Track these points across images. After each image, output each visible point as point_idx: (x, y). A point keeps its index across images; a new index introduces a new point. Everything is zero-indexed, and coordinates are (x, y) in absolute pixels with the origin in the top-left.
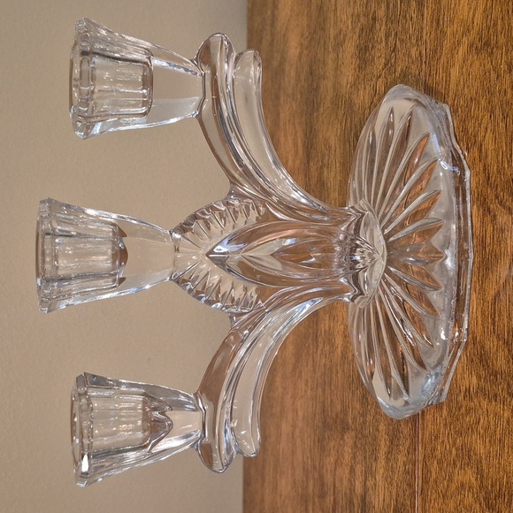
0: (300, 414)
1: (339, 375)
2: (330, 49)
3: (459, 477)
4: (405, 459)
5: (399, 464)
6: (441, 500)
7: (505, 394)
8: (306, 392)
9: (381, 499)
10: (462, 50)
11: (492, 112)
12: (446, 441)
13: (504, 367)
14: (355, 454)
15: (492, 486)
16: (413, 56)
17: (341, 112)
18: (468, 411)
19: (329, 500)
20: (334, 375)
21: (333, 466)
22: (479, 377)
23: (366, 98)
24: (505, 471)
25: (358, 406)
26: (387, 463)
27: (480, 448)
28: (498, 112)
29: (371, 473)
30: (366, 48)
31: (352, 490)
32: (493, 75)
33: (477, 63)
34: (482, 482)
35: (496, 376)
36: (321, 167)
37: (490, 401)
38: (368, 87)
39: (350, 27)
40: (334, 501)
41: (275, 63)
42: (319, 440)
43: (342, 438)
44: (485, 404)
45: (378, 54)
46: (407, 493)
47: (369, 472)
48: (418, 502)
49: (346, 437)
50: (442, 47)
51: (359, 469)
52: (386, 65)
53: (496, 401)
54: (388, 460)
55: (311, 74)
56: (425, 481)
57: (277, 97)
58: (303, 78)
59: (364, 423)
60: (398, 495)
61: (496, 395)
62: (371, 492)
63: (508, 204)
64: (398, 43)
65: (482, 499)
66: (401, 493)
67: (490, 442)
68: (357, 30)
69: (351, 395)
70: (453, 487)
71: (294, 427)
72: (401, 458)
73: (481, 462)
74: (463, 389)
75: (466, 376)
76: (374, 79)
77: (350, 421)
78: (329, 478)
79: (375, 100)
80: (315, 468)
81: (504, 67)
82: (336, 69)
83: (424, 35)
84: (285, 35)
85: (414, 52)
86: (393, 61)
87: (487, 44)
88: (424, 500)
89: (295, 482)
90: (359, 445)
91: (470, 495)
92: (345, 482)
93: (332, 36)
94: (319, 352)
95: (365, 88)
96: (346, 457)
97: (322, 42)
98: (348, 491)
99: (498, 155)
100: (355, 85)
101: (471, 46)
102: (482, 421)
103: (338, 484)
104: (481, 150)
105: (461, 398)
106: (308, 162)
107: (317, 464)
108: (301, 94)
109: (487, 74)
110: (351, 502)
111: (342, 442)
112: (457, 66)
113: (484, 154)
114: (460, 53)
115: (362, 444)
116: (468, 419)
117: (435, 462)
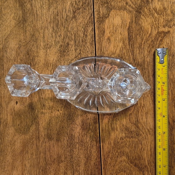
3: (120, 159)
7: (135, 136)
13: (135, 130)
22: (126, 134)
26: (85, 165)
27: (127, 150)
29: (77, 171)
30: (64, 51)
34: (129, 158)
35: (132, 132)
37: (130, 138)
38: (66, 62)
42: (42, 170)
43: (59, 166)
44: (128, 139)
45: (71, 54)
47: (75, 171)
49: (61, 165)
51: (69, 172)
52: (76, 57)
53: (132, 138)
59: (72, 157)
60: (92, 173)
64: (81, 52)
65: (129, 162)
67: (131, 148)
68: (59, 46)
69: (63, 151)
70: (117, 162)
71: (23, 171)
72: (93, 162)
73: (128, 153)
74: (120, 138)
75: (121, 134)
77: (63, 159)
86: (80, 56)
90: (69, 165)
91: (125, 162)
93: (42, 45)
94: (41, 142)
95: (64, 62)
96: (62, 171)
102: (127, 144)
105: (119, 140)
115: (71, 164)
116: (122, 144)
117: (109, 159)
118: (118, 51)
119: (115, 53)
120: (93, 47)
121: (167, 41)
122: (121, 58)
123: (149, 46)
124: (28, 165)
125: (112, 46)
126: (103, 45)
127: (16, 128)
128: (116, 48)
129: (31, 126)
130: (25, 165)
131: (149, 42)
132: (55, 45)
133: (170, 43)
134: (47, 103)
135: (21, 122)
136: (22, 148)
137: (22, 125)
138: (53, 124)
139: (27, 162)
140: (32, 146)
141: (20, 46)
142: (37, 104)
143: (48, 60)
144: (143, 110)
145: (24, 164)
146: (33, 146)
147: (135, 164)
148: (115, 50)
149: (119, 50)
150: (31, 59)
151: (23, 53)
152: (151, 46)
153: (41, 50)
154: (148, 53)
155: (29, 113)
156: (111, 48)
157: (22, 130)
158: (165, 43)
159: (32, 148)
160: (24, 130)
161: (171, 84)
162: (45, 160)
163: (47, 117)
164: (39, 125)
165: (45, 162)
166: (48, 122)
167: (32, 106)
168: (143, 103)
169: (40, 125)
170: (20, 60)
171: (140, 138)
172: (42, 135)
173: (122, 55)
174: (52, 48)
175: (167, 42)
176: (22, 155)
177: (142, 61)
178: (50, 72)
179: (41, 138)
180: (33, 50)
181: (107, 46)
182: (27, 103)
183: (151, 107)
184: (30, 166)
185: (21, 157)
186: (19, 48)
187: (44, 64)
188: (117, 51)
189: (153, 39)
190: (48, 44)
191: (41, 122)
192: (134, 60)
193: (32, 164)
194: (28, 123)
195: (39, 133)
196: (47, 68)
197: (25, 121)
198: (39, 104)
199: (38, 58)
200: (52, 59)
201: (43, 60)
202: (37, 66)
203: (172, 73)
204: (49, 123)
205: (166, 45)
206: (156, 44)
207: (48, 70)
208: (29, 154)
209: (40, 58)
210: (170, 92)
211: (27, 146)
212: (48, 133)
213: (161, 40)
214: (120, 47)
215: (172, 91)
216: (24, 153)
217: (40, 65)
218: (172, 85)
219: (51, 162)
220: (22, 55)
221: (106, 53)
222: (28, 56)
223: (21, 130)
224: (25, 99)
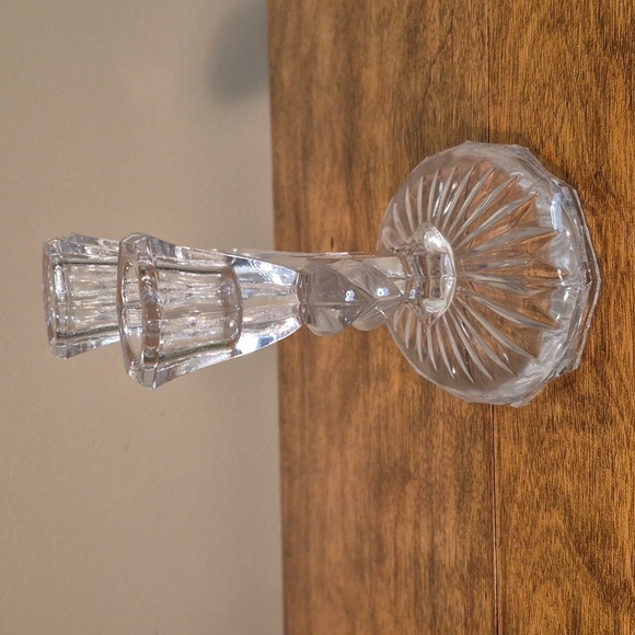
0: (351, 465)
1: (398, 416)
2: (372, 31)
3: (544, 520)
4: (479, 506)
5: (472, 513)
6: (524, 550)
7: (595, 421)
8: (357, 439)
9: (453, 556)
10: (532, 28)
11: (569, 99)
12: (527, 481)
13: (592, 391)
14: (419, 506)
15: (583, 527)
16: (474, 36)
17: (388, 106)
18: (552, 444)
19: (389, 564)
20: (390, 417)
21: (393, 523)
22: (564, 405)
23: (419, 88)
24: (597, 509)
25: (421, 450)
26: (458, 513)
27: (568, 485)
28: (575, 99)
29: (440, 527)
30: (417, 29)
31: (417, 549)
32: (569, 57)
33: (550, 43)
34: (570, 524)
35: (583, 401)
36: (366, 173)
37: (577, 431)
38: (420, 75)
39: (396, 5)
40: (396, 564)
41: (305, 50)
42: (375, 496)
43: (403, 490)
44: (571, 434)
45: (431, 36)
46: (484, 546)
47: (436, 526)
48: (497, 555)
49: (407, 488)
50: (507, 25)
51: (424, 523)
52: (441, 48)
53: (584, 429)
54: (459, 509)
55: (350, 61)
56: (505, 529)
57: (309, 90)
58: (339, 67)
59: (429, 469)
60: (472, 549)
61: (583, 424)
62: (440, 548)
63: (590, 203)
64: (455, 22)
65: (571, 543)
66: (476, 547)
67: (579, 476)
68: (405, 8)
69: (412, 438)
70: (538, 533)
71: (344, 481)
72: (475, 507)
73: (569, 501)
74: (545, 419)
75: (548, 405)
76: (427, 66)
77: (412, 469)
78: (388, 539)
79: (429, 90)
80: (371, 527)
81: (581, 46)
82: (381, 55)
83: (486, 13)
84: (315, 17)
85: (474, 32)
86: (449, 43)
87: (561, 20)
88: (504, 552)
89: (346, 547)
90: (424, 496)
91: (558, 540)
92: (409, 540)
93: (374, 16)
94: (371, 391)
95: (416, 77)
96: (409, 511)
97: (362, 23)
98: (412, 551)
99: (577, 148)
100: (405, 73)
101: (542, 23)
102: (568, 453)
103: (399, 544)
104: (557, 143)
105: (543, 430)
106: (350, 168)
107: (373, 523)
108: (339, 86)
109: (562, 56)
110: (416, 563)
111: (403, 494)
112: (526, 48)
113: (561, 148)
114: (530, 31)
115: (427, 494)
116: (552, 454)
117: (515, 506)
122: (558, 21)
144: (623, 294)
147: (591, 561)
168: (623, 255)
171: (610, 435)
177: (629, 21)
192: (601, 23)
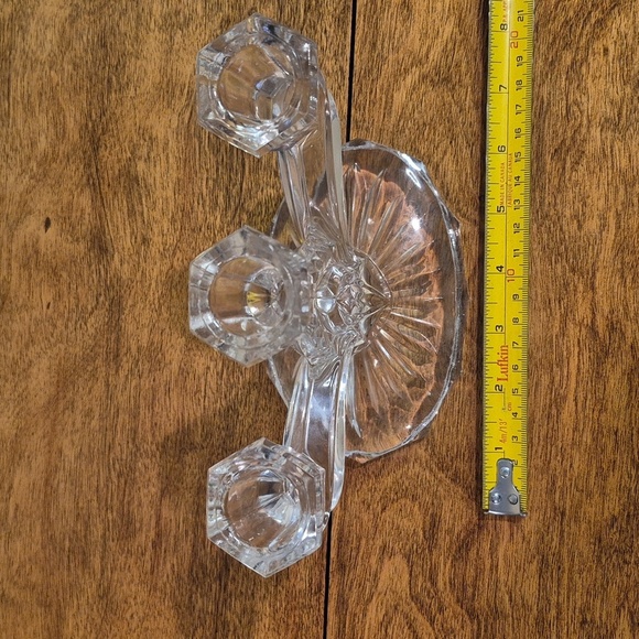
2: (153, 27)
10: (411, 78)
11: (453, 139)
16: (329, 68)
28: (460, 139)
32: (455, 109)
36: (130, 160)
50: (380, 70)
82: (168, 52)
85: (330, 65)
87: (447, 80)
94: (123, 373)
101: (425, 77)
106: (96, 150)
109: (447, 106)
112: (404, 91)
114: (408, 80)
118: (435, 54)
119: (424, 61)
120: (345, 34)
121: (623, 25)
122: (444, 79)
123: (554, 40)
124: (70, 453)
125: (415, 33)
126: (383, 28)
127: (39, 317)
128: (428, 42)
129: (92, 313)
130: (60, 451)
131: (555, 26)
132: (206, 15)
133: (631, 32)
134: (156, 230)
135: (59, 296)
136: (52, 389)
137: (62, 308)
138: (173, 310)
139: (66, 442)
140: (90, 384)
141: (74, 14)
142: (122, 233)
143: (174, 72)
145: (55, 448)
146: (95, 387)
148: (425, 49)
149: (440, 49)
150: (114, 62)
151: (85, 38)
152: (560, 43)
153: (151, 34)
154: (547, 68)
155: (90, 266)
156: (413, 40)
157: (59, 323)
158: (614, 32)
159: (90, 392)
160: (66, 327)
161: (617, 191)
162: (134, 440)
163: (153, 285)
164: (121, 311)
165: (130, 445)
166: (156, 301)
167: (101, 240)
169: (126, 312)
170: (71, 67)
172: (129, 349)
173: (450, 68)
174: (192, 27)
175: (623, 29)
176: (52, 416)
178: (175, 117)
179: (125, 359)
180: (123, 29)
181: (397, 31)
182: (84, 228)
183: (537, 272)
184: (78, 456)
185: (48, 422)
186: (73, 19)
187: (158, 87)
188: (432, 52)
189: (571, 13)
190: (177, 13)
191: (130, 302)
193: (85, 450)
194: (83, 301)
195: (118, 340)
196: (169, 104)
197: (73, 292)
198: (128, 234)
199: (139, 63)
200: (189, 69)
201: (157, 72)
202: (132, 93)
203: (627, 148)
204: (160, 307)
205: (615, 42)
206: (581, 34)
207: (169, 111)
208: (78, 412)
209: (144, 62)
210: (611, 218)
211: (73, 383)
212: (152, 343)
213: (600, 23)
214: (445, 38)
215: (618, 215)
216: (61, 407)
217: (143, 88)
218: (622, 192)
219: (154, 447)
220: (78, 46)
221: (390, 57)
222: (101, 53)
223: (55, 326)
224: (79, 214)
